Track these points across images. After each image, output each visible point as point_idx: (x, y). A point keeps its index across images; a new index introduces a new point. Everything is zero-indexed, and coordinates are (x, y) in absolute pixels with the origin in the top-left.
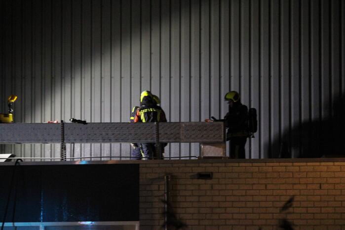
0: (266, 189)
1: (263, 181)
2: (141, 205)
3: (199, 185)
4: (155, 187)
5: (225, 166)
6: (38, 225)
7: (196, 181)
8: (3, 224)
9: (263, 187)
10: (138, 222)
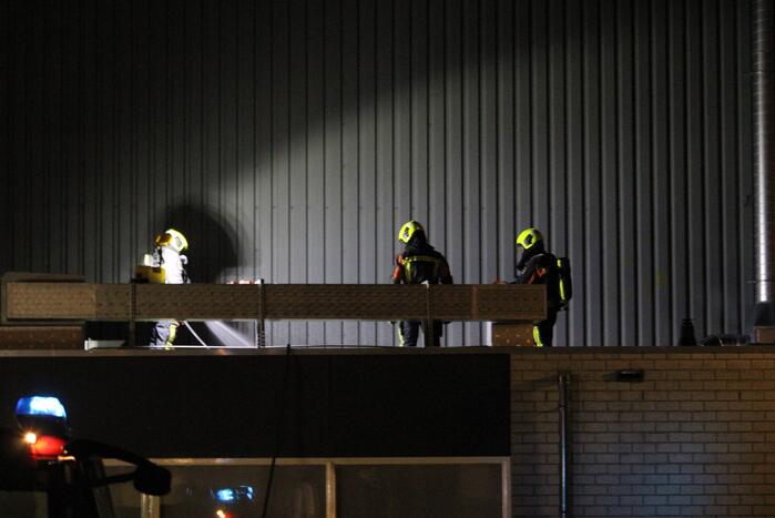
0: (740, 400)
1: (735, 386)
2: (514, 428)
3: (619, 392)
4: (539, 395)
5: (667, 359)
6: (322, 463)
7: (614, 385)
8: (274, 461)
9: (735, 396)
10: (508, 458)
